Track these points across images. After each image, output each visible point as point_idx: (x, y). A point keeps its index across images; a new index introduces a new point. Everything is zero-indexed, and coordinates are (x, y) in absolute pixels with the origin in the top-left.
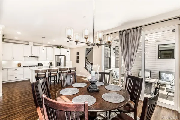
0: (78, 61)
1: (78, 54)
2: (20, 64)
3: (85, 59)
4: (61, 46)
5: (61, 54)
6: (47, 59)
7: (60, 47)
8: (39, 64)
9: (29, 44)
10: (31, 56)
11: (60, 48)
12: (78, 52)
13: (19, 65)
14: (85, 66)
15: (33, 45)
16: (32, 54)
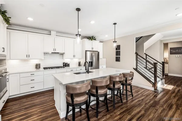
1: (118, 47)
2: (40, 64)
4: (93, 36)
5: (92, 48)
6: (74, 56)
7: (91, 38)
8: (64, 63)
9: (50, 35)
10: (54, 52)
11: (92, 40)
13: (38, 66)
15: (56, 36)
16: (55, 49)
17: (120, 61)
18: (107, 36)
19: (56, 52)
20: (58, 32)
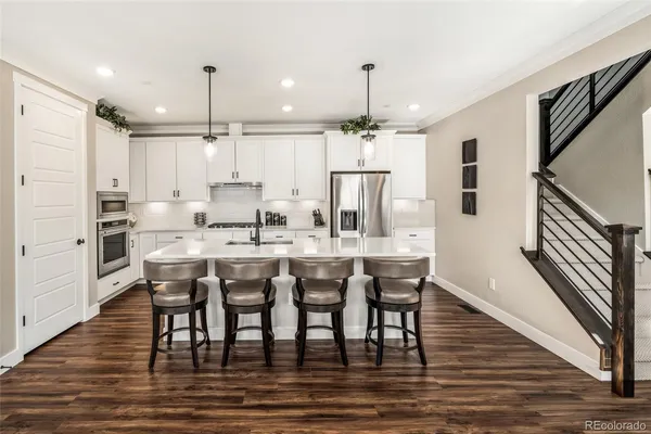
0: (469, 205)
1: (469, 150)
2: (205, 215)
3: (532, 186)
4: (364, 119)
5: (361, 162)
6: (295, 192)
8: (267, 214)
9: (227, 134)
10: (233, 181)
12: (474, 141)
13: (200, 220)
14: (531, 245)
15: (244, 134)
16: (235, 175)
17: (474, 214)
18: (414, 107)
19: (238, 181)
20: (245, 123)
